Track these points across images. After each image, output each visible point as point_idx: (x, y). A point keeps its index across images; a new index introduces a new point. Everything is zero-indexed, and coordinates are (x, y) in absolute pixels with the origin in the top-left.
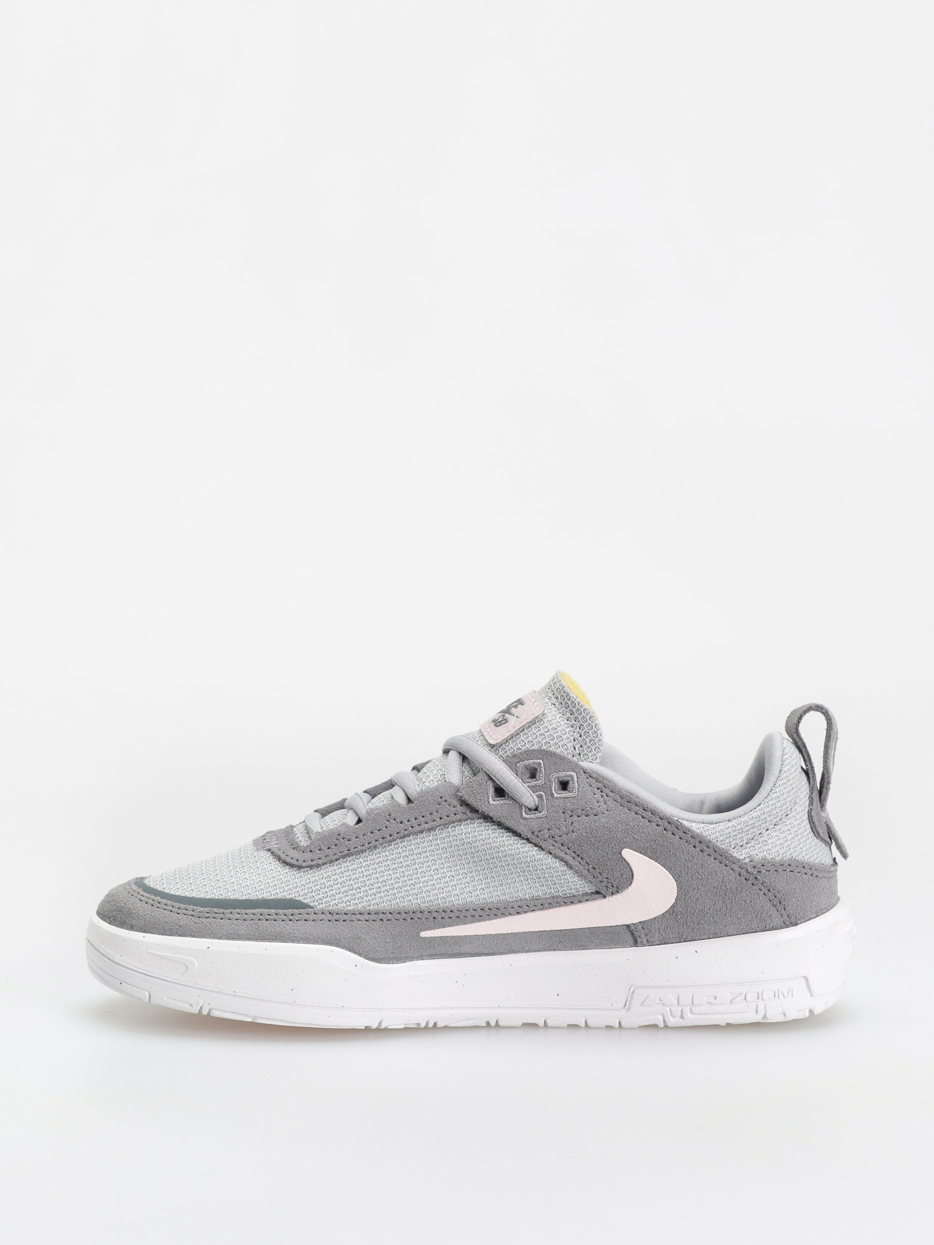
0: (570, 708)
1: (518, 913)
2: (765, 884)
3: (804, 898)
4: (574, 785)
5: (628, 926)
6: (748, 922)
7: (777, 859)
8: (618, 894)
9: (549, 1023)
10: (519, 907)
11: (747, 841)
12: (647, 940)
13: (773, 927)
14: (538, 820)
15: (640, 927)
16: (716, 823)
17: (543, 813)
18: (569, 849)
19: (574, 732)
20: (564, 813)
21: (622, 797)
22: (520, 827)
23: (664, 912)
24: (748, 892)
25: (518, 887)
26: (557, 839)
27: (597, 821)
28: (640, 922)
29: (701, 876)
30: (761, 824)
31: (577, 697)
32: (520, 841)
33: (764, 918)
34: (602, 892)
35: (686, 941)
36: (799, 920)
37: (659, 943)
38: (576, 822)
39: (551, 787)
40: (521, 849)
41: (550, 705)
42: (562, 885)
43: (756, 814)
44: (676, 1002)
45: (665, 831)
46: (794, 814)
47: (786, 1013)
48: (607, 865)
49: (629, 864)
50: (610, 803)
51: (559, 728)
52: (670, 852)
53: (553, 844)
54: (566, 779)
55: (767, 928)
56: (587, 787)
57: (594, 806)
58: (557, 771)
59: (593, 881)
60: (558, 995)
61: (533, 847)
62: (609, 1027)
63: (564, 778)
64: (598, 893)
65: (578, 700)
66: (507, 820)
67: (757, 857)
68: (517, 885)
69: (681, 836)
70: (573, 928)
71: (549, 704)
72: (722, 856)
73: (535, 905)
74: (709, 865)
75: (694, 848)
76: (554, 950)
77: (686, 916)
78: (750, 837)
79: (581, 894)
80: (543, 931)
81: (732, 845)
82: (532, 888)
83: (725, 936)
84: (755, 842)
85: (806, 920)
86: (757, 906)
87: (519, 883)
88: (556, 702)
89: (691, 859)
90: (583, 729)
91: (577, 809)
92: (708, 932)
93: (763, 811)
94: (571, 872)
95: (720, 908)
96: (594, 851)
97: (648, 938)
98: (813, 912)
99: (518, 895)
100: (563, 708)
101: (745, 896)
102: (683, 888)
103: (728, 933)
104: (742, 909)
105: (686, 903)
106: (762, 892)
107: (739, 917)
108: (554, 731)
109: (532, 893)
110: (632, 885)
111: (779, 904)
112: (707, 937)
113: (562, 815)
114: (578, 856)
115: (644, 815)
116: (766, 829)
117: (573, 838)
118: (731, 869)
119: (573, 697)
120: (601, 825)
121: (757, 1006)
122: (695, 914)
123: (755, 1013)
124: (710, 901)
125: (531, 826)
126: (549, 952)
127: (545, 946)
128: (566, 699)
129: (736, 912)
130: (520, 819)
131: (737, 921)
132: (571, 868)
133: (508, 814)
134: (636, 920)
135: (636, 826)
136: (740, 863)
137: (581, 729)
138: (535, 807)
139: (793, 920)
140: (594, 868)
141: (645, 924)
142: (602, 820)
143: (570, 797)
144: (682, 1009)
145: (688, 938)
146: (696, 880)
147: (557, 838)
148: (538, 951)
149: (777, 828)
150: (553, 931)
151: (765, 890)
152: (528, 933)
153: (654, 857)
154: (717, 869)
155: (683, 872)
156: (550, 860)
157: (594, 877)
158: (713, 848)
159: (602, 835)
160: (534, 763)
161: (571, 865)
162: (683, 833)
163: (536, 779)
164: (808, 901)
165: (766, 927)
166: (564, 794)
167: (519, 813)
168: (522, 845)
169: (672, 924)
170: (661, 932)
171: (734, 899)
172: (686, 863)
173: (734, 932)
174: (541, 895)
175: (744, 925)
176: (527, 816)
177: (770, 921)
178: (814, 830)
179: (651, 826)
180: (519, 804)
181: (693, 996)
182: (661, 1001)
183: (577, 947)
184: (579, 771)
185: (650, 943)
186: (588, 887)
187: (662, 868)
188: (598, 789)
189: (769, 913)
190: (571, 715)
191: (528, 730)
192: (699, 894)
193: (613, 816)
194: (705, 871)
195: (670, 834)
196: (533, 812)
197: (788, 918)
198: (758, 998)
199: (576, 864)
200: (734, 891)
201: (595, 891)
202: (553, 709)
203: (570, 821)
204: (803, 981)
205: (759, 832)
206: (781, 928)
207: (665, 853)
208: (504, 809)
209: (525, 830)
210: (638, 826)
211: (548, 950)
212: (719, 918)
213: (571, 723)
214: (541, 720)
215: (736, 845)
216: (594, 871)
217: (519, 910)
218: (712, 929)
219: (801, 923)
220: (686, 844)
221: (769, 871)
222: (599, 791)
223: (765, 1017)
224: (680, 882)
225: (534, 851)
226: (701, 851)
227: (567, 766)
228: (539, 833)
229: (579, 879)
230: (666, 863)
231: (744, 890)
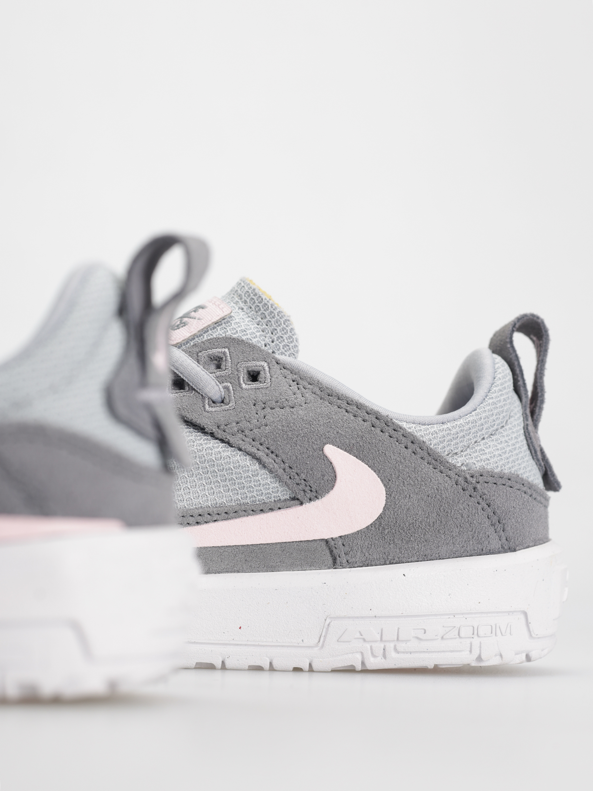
0: (261, 312)
1: (197, 523)
2: (484, 497)
3: (524, 521)
4: (265, 374)
5: (327, 541)
6: (463, 543)
7: (496, 471)
8: (317, 501)
9: (228, 664)
10: (200, 515)
11: (462, 449)
12: (347, 561)
13: (490, 550)
14: (225, 413)
15: (340, 543)
16: (428, 425)
17: (230, 405)
18: (261, 445)
19: (266, 337)
20: (254, 405)
21: (322, 390)
22: (204, 420)
23: (369, 524)
24: (465, 504)
25: (199, 492)
26: (247, 434)
27: (295, 413)
28: (340, 537)
29: (414, 482)
30: (478, 431)
31: (270, 300)
32: (203, 437)
33: (481, 539)
34: (299, 497)
35: (392, 563)
36: (517, 546)
37: (361, 565)
38: (270, 415)
39: (239, 378)
40: (204, 446)
41: (237, 309)
42: (252, 490)
43: (471, 419)
44: (378, 637)
45: (373, 428)
46: (510, 426)
47: (503, 654)
48: (307, 464)
49: (331, 463)
50: (309, 395)
51: (249, 331)
52: (379, 451)
53: (243, 438)
54: (256, 369)
55: (484, 552)
56: (281, 377)
57: (290, 398)
58: (245, 359)
59: (289, 483)
60: (240, 628)
61: (218, 443)
62: (297, 670)
63: (254, 368)
64: (294, 499)
65: (271, 302)
66: (188, 413)
67: (474, 466)
68: (198, 490)
69: (391, 433)
70: (262, 543)
71: (235, 308)
72: (436, 461)
73: (218, 514)
74: (422, 469)
75: (405, 449)
76: (238, 572)
77: (394, 531)
78: (466, 444)
79: (273, 501)
80: (227, 546)
81: (446, 452)
82: (215, 493)
83: (437, 559)
84: (471, 451)
85: (525, 547)
86: (475, 522)
87: (201, 488)
88: (244, 306)
89: (402, 461)
90: (276, 334)
91: (270, 400)
92: (417, 553)
93: (480, 416)
94: (264, 471)
95: (434, 523)
96: (291, 446)
97: (349, 558)
98: (531, 539)
99: (199, 502)
100: (253, 312)
101: (463, 509)
102: (393, 495)
103: (439, 556)
104: (459, 526)
105: (396, 514)
106: (480, 507)
107: (454, 536)
108: (243, 334)
109: (215, 499)
110: (335, 489)
111: (498, 523)
112: (416, 559)
113: (253, 407)
114: (272, 452)
115: (348, 408)
116: (482, 437)
117: (267, 432)
118: (447, 476)
119: (265, 299)
120: (299, 417)
121: (471, 644)
122: (405, 528)
123: (468, 652)
124: (423, 513)
125: (216, 419)
126: (232, 574)
127: (228, 566)
128: (257, 302)
129: (451, 528)
130: (203, 412)
131: (451, 541)
132: (264, 467)
133: (188, 407)
134: (335, 535)
135: (340, 420)
136: (457, 470)
137: (274, 333)
138: (220, 400)
139: (512, 544)
140: (290, 467)
141: (346, 540)
142: (300, 412)
143: (262, 388)
144: (385, 646)
145: (394, 559)
146: (408, 486)
147: (247, 432)
148: (219, 573)
149: (494, 437)
150: (239, 546)
151: (484, 504)
152: (209, 549)
153: (361, 455)
154: (432, 474)
155: (393, 476)
156: (239, 458)
157: (290, 478)
158: (427, 451)
159: (300, 429)
160: (219, 352)
161: (265, 463)
162: (393, 431)
163: (222, 368)
164: (527, 525)
165: (482, 550)
166: (255, 385)
167: (202, 405)
168: (206, 441)
169: (377, 542)
170: (364, 551)
171: (449, 511)
172: (397, 465)
173: (446, 555)
174: (226, 502)
175: (458, 546)
176: (211, 409)
177: (487, 543)
178: (531, 447)
179: (358, 422)
180: (202, 395)
181: (398, 629)
182: (362, 635)
183: (265, 568)
184: (271, 361)
185: (351, 565)
186: (282, 492)
187: (370, 469)
188: (293, 381)
189: (487, 533)
190: (262, 319)
191: (213, 331)
192: (410, 503)
193: (313, 409)
194: (418, 477)
195: (378, 431)
196: (218, 405)
197: (506, 542)
198: (473, 634)
199: (270, 461)
200: (451, 502)
201: (290, 497)
202: (240, 313)
203: (262, 414)
204: (522, 617)
205: (475, 440)
206: (499, 552)
207: (373, 451)
208: (183, 401)
209: (209, 423)
210: (342, 420)
211: (231, 572)
212: (431, 536)
213: (262, 327)
214: (228, 322)
215: (451, 451)
216: (291, 470)
217: (199, 519)
218: (422, 549)
219: (519, 550)
220: (397, 443)
221: (488, 482)
222: (295, 383)
223: (479, 659)
224: (390, 488)
225: (220, 447)
226: (414, 452)
227: (257, 355)
228: (226, 427)
229: (272, 480)
230: (374, 464)
231: (461, 501)
